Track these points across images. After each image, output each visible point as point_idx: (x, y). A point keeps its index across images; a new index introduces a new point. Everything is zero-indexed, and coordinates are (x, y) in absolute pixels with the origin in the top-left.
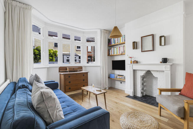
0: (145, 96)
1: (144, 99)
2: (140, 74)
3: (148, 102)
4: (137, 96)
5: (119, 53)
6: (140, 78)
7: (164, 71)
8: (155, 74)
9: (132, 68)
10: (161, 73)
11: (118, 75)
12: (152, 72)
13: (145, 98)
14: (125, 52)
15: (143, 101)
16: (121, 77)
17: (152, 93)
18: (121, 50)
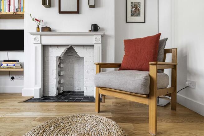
0: (62, 93)
1: (63, 98)
2: (55, 54)
3: (70, 99)
4: (50, 95)
5: (9, 11)
6: (55, 62)
7: (93, 46)
8: (80, 52)
9: (39, 42)
10: (90, 50)
11: (5, 61)
12: (76, 49)
13: (64, 96)
14: (25, 10)
15: (63, 100)
16: (11, 64)
17: (74, 86)
18: (14, 4)
